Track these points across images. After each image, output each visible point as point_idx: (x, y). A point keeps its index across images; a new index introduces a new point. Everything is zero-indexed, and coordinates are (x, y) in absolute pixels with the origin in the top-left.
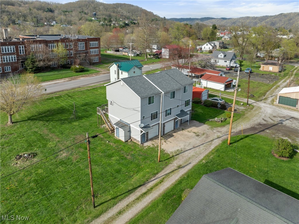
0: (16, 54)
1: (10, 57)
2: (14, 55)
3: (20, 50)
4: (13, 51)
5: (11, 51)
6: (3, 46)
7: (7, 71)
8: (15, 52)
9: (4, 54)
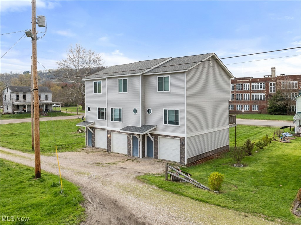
0: (265, 91)
1: (260, 95)
2: (264, 93)
3: (271, 88)
4: (263, 89)
5: (261, 88)
6: (254, 83)
7: (254, 110)
8: (265, 89)
9: (253, 92)
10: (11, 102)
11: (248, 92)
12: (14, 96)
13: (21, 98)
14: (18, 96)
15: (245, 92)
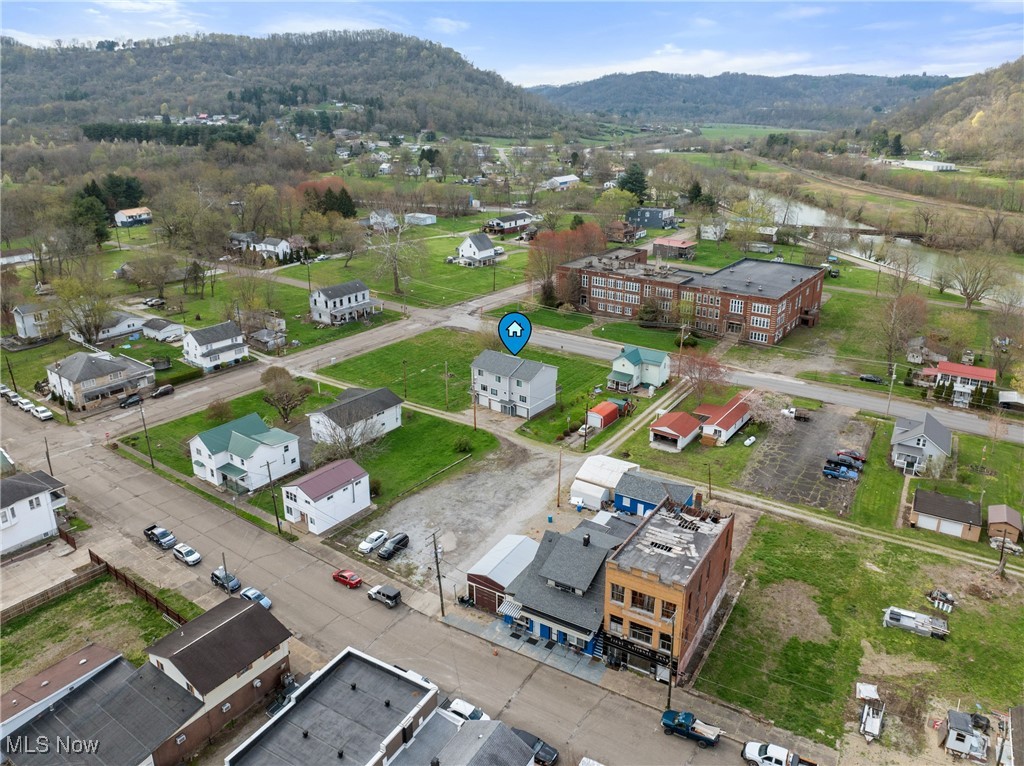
0: (640, 294)
1: (634, 297)
2: (638, 296)
5: (636, 289)
8: (640, 291)
9: (627, 292)
10: (328, 310)
11: (621, 291)
12: (330, 304)
13: (338, 304)
14: (335, 303)
15: (618, 291)
